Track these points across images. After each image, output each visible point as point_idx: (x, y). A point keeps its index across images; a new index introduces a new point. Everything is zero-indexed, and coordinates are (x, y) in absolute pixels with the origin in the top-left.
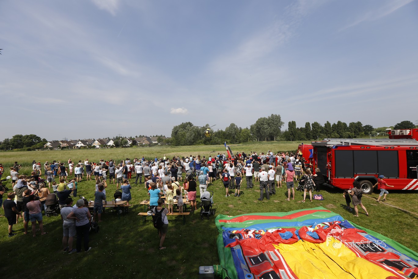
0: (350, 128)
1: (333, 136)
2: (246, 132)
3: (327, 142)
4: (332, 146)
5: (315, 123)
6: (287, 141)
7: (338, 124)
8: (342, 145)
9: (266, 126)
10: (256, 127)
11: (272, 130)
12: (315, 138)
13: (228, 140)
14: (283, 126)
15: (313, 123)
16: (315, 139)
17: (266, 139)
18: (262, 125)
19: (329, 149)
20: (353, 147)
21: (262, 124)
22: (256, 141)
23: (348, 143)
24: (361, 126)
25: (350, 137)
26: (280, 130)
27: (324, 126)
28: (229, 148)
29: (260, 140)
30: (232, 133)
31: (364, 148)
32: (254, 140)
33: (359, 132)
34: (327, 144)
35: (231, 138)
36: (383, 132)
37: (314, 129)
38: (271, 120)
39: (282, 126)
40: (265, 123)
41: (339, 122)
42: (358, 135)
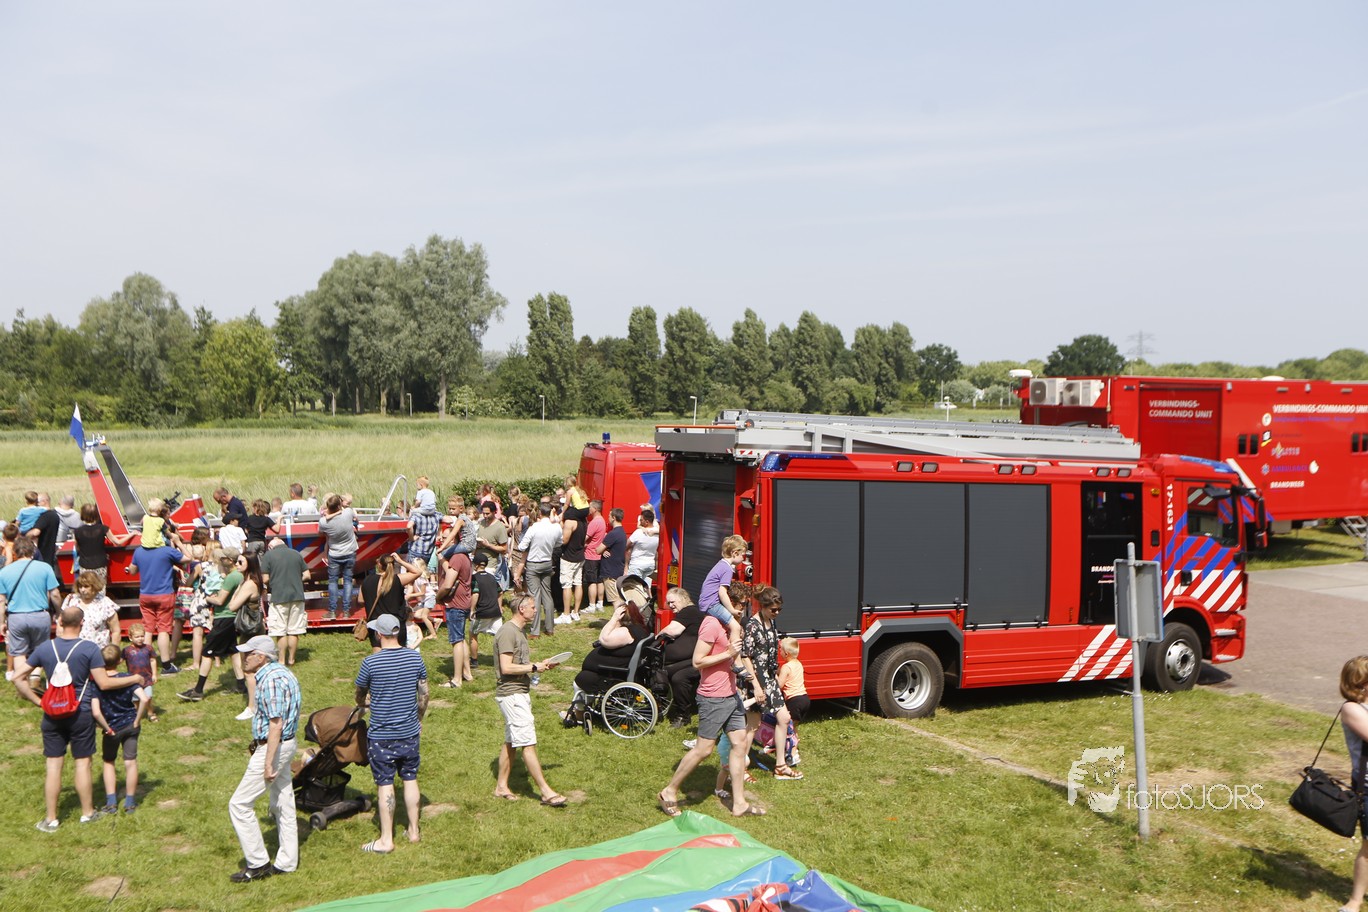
0: (857, 357)
1: (772, 397)
2: (250, 342)
3: (738, 430)
4: (764, 453)
5: (682, 313)
6: (519, 414)
7: (800, 331)
8: (810, 448)
9: (387, 312)
10: (315, 313)
11: (425, 342)
12: (679, 404)
13: (106, 399)
14: (499, 318)
15: (674, 313)
16: (680, 414)
17: (384, 400)
18: (362, 307)
19: (745, 471)
20: (859, 464)
21: (359, 298)
22: (313, 408)
23: (842, 440)
24: (907, 348)
25: (853, 408)
26: (479, 345)
27: (730, 334)
28: (108, 458)
29: (345, 405)
30: (138, 347)
31: (913, 468)
32: (303, 400)
33: (895, 382)
34: (737, 446)
35: (131, 385)
36: (1001, 388)
37: (679, 353)
38: (427, 272)
39: (491, 322)
40: (385, 295)
41: (806, 319)
42: (894, 396)
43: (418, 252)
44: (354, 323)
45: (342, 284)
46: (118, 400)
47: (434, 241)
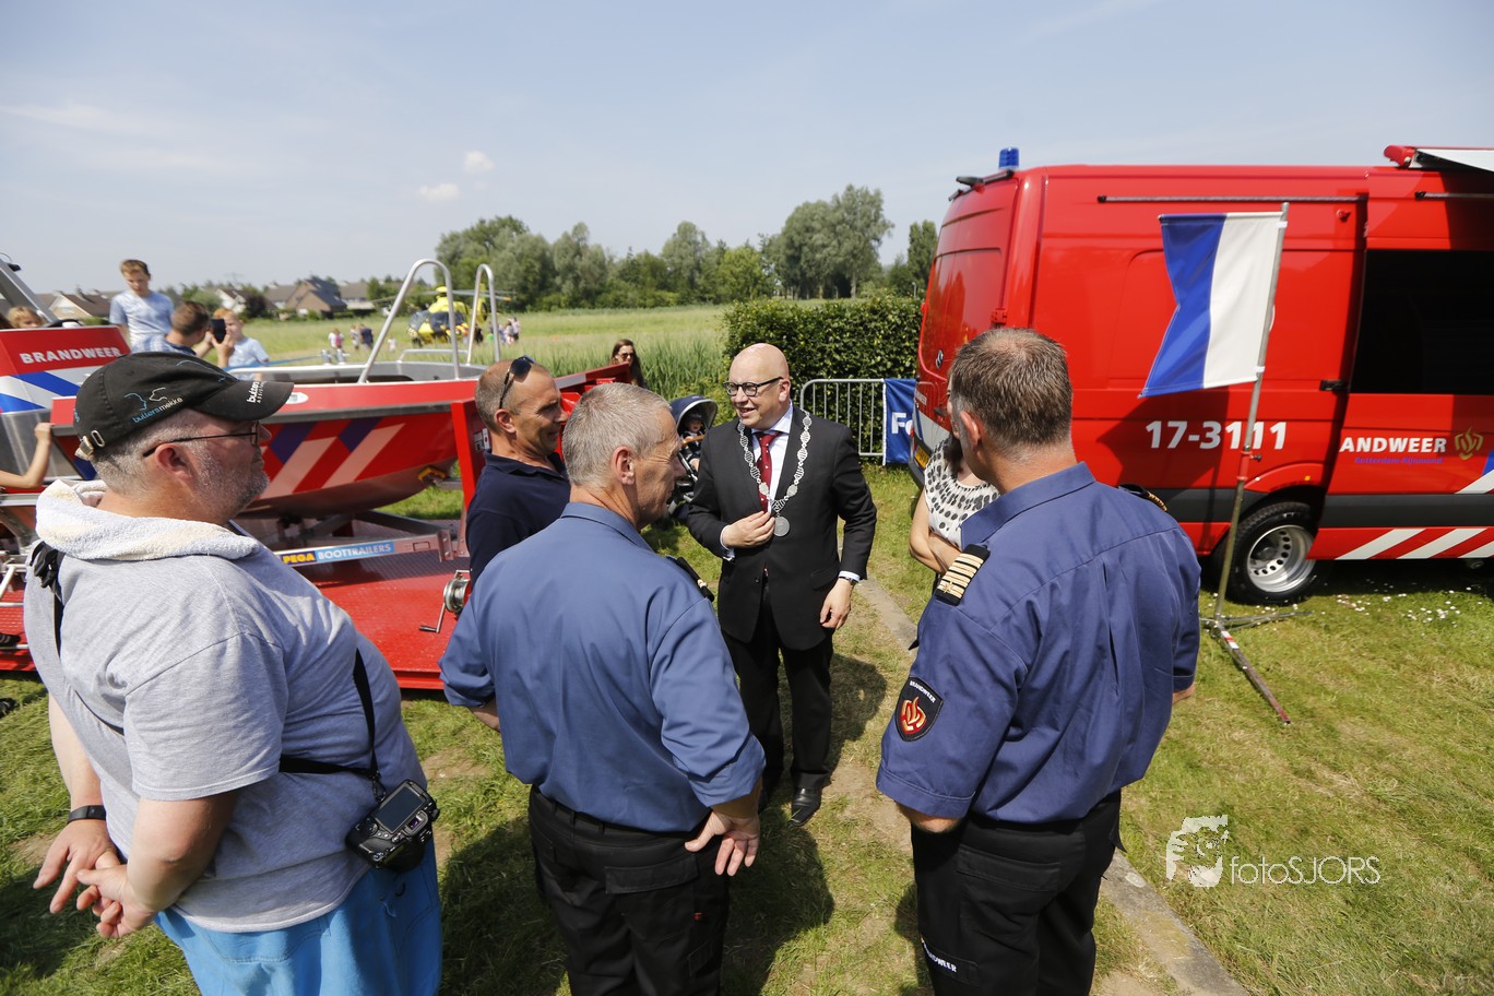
2: (743, 258)
9: (821, 236)
10: (785, 240)
11: (843, 252)
13: (671, 294)
17: (821, 291)
18: (808, 235)
21: (806, 229)
26: (877, 256)
29: (802, 296)
30: (685, 263)
35: (683, 286)
38: (845, 209)
39: (885, 238)
40: (820, 226)
43: (840, 196)
44: (806, 244)
45: (797, 221)
46: (677, 295)
47: (850, 188)
